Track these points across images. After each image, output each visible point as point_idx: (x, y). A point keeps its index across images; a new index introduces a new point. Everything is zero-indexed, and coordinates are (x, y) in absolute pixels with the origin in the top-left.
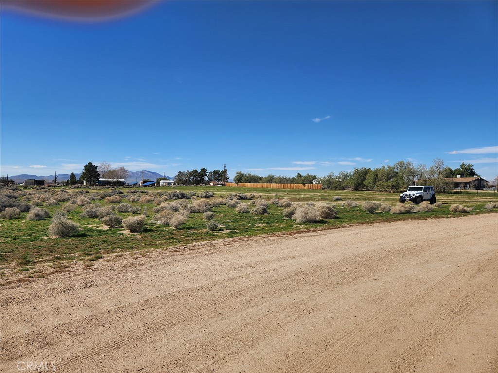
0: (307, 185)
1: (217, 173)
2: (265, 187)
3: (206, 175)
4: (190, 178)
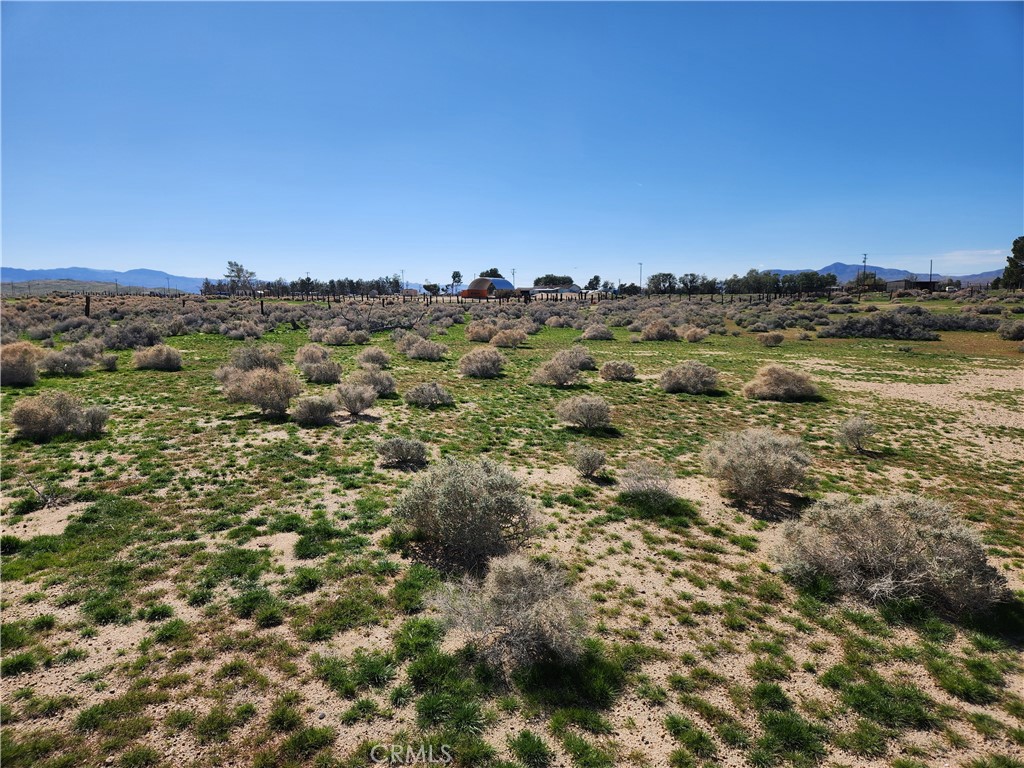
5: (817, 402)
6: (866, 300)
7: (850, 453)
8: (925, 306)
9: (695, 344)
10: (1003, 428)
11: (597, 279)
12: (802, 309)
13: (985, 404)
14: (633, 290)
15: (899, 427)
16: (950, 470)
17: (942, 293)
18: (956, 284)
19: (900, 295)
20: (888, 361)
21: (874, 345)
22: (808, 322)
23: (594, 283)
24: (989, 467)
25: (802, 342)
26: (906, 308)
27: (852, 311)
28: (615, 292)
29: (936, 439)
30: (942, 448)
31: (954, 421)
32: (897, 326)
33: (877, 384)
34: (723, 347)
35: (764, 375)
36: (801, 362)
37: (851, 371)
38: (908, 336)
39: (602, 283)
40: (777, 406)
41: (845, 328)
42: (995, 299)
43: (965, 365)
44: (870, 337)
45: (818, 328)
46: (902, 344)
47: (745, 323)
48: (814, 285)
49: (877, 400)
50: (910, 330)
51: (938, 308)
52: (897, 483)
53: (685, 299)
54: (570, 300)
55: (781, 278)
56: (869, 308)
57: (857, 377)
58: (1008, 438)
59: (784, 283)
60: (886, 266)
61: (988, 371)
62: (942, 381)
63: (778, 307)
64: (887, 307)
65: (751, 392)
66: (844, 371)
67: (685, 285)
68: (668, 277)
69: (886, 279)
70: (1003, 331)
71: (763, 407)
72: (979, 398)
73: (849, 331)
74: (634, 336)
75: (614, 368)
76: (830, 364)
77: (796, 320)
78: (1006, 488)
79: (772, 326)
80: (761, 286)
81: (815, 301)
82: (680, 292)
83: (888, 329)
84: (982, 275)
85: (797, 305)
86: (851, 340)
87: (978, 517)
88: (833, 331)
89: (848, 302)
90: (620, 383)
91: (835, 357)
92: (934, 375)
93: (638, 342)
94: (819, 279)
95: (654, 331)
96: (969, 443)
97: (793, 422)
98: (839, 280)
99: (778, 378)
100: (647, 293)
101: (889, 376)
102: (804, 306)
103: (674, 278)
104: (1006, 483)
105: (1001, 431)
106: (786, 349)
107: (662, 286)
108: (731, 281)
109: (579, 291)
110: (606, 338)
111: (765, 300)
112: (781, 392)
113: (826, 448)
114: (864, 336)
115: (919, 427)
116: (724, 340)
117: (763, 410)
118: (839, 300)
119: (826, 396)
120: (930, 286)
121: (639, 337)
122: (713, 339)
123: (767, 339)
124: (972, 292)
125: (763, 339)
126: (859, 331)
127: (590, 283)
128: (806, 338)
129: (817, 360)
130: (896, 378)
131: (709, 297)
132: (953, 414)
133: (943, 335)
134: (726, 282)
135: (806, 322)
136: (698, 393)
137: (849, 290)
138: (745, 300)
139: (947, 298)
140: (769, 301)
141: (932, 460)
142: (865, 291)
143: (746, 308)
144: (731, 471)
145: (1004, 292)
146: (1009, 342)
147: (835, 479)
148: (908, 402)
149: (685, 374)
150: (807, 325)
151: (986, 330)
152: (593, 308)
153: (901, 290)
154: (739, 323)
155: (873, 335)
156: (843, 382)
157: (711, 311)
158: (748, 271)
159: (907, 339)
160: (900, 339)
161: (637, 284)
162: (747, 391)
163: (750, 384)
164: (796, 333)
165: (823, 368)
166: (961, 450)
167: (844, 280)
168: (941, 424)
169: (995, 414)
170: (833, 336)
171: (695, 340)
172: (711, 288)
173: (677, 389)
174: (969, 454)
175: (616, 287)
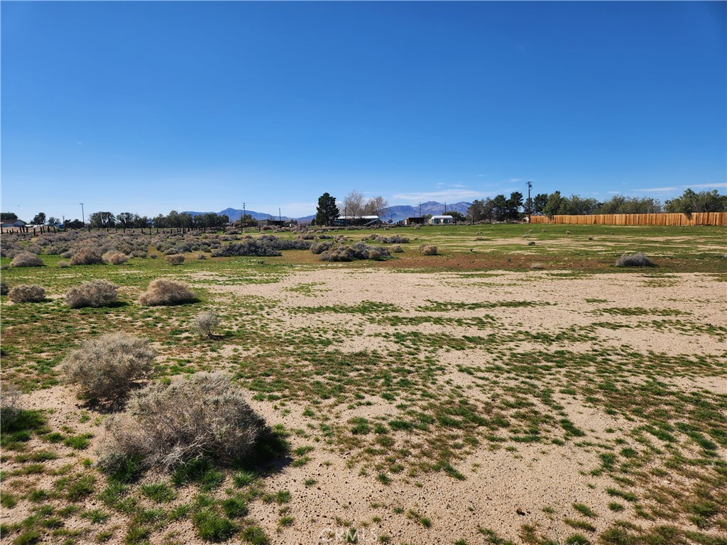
0: (694, 214)
1: (542, 200)
2: (601, 221)
3: (521, 204)
4: (491, 210)
5: (193, 303)
6: (246, 232)
7: (202, 339)
8: (276, 236)
9: (118, 266)
10: (299, 308)
11: (42, 216)
12: (206, 238)
13: (294, 294)
14: (77, 225)
15: (241, 315)
16: (263, 340)
17: (288, 228)
18: (294, 222)
19: (265, 229)
20: (250, 271)
21: (244, 260)
22: (207, 246)
23: (40, 219)
24: (286, 335)
25: (200, 260)
26: (267, 236)
27: (237, 239)
28: (61, 226)
29: (261, 320)
30: (262, 326)
31: (274, 306)
32: (258, 248)
33: (238, 286)
34: (139, 267)
35: (153, 287)
36: (192, 275)
37: (224, 279)
38: (265, 254)
39: (47, 219)
40: (162, 309)
41: (228, 250)
42: (312, 231)
43: (290, 270)
44: (243, 255)
45: (212, 250)
46: (260, 259)
47: (163, 249)
48: (215, 222)
49: (234, 297)
50: (265, 250)
51: (283, 237)
52: (227, 357)
53: (120, 231)
54: (12, 233)
55: (193, 217)
56: (246, 237)
57: (227, 283)
58: (300, 314)
59: (195, 221)
60: (258, 211)
61: (302, 273)
62: (276, 281)
63: (190, 237)
64: (256, 236)
65: (144, 300)
66: (220, 279)
67: (123, 221)
68: (108, 215)
69: (257, 219)
70: (312, 249)
71: (152, 311)
72: (292, 290)
73: (231, 252)
74: (64, 262)
75: (23, 291)
76: (212, 275)
77: (199, 245)
78: (291, 348)
79: (182, 250)
80: (180, 223)
81: (215, 233)
82: (119, 227)
83: (253, 250)
84: (307, 218)
85: (203, 235)
86: (232, 258)
87: (269, 373)
88: (221, 252)
89: (236, 233)
90: (29, 304)
91: (218, 270)
92: (272, 277)
93: (66, 267)
94: (218, 219)
95: (82, 257)
96: (279, 321)
97: (170, 321)
98: (230, 219)
99: (164, 288)
100: (90, 227)
101: (247, 280)
102: (208, 236)
103: (112, 216)
104: (291, 344)
105: (298, 310)
106: (187, 266)
107: (102, 222)
108: (158, 219)
109: (23, 225)
110: (37, 264)
111: (182, 232)
112: (166, 298)
113: (187, 338)
114: (240, 255)
115: (253, 313)
116: (144, 261)
117: (151, 314)
118: (229, 232)
119: (201, 298)
120: (280, 223)
121: (68, 262)
122: (136, 261)
123: (173, 259)
124: (301, 227)
125: (171, 260)
126: (237, 251)
127: (36, 219)
128: (203, 258)
129: (205, 273)
130: (250, 281)
131: (140, 230)
132: (275, 302)
133: (283, 253)
134: (154, 220)
135: (206, 246)
136: (100, 306)
137: (237, 225)
138: (168, 232)
139: (289, 230)
140: (184, 233)
141: (254, 336)
142: (246, 226)
143: (168, 238)
144: (82, 375)
145: (317, 227)
146: (316, 255)
147: (183, 363)
148: (252, 296)
149: (88, 291)
150: (206, 249)
151: (306, 249)
152: (34, 240)
153: (265, 226)
154: (159, 249)
155: (245, 254)
156: (217, 287)
157: (140, 240)
158: (170, 212)
159: (264, 256)
160: (260, 256)
161: (81, 220)
162: (141, 300)
163: (143, 294)
164: (196, 254)
165: (207, 278)
166: (273, 325)
167: (234, 219)
168: (266, 309)
169: (298, 299)
170: (221, 255)
171: (119, 263)
172: (143, 223)
173: (81, 304)
174: (277, 327)
175: (62, 222)
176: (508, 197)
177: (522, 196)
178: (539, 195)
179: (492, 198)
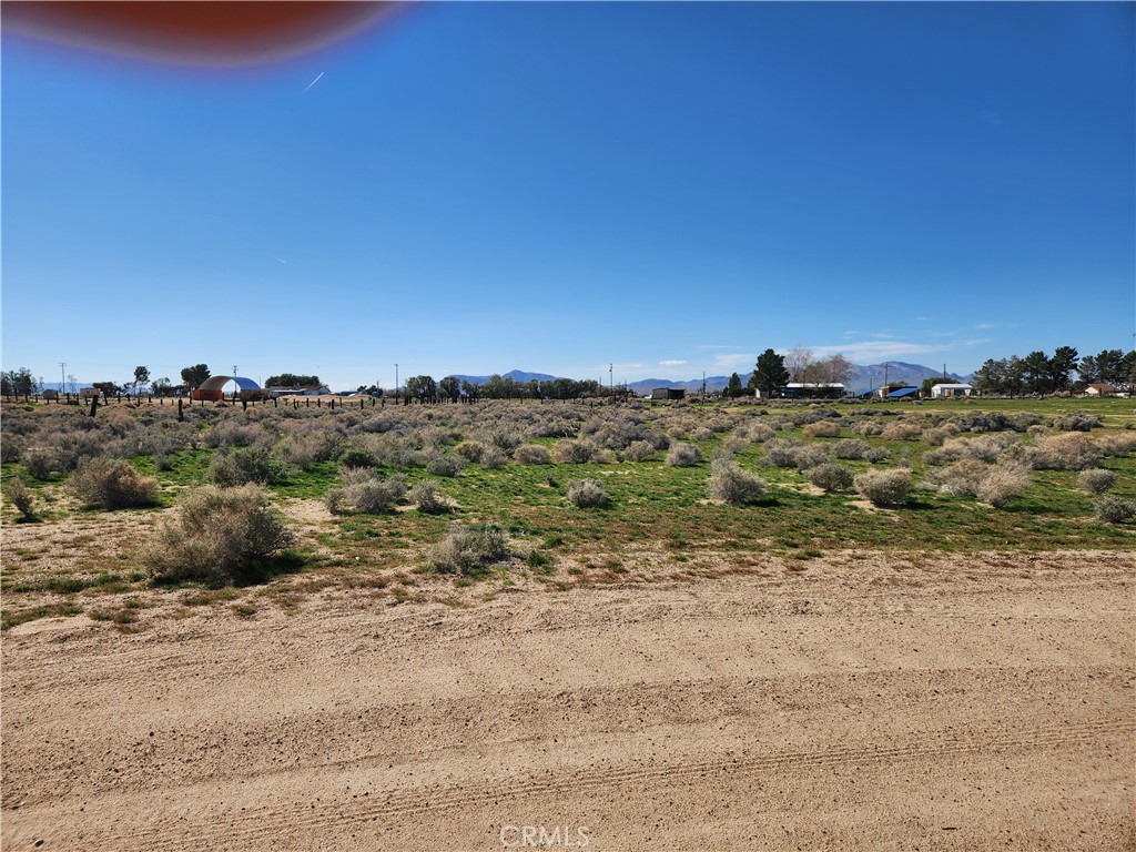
4: (1020, 376)
176: (1051, 355)
177: (1076, 354)
178: (1105, 352)
179: (1023, 356)
